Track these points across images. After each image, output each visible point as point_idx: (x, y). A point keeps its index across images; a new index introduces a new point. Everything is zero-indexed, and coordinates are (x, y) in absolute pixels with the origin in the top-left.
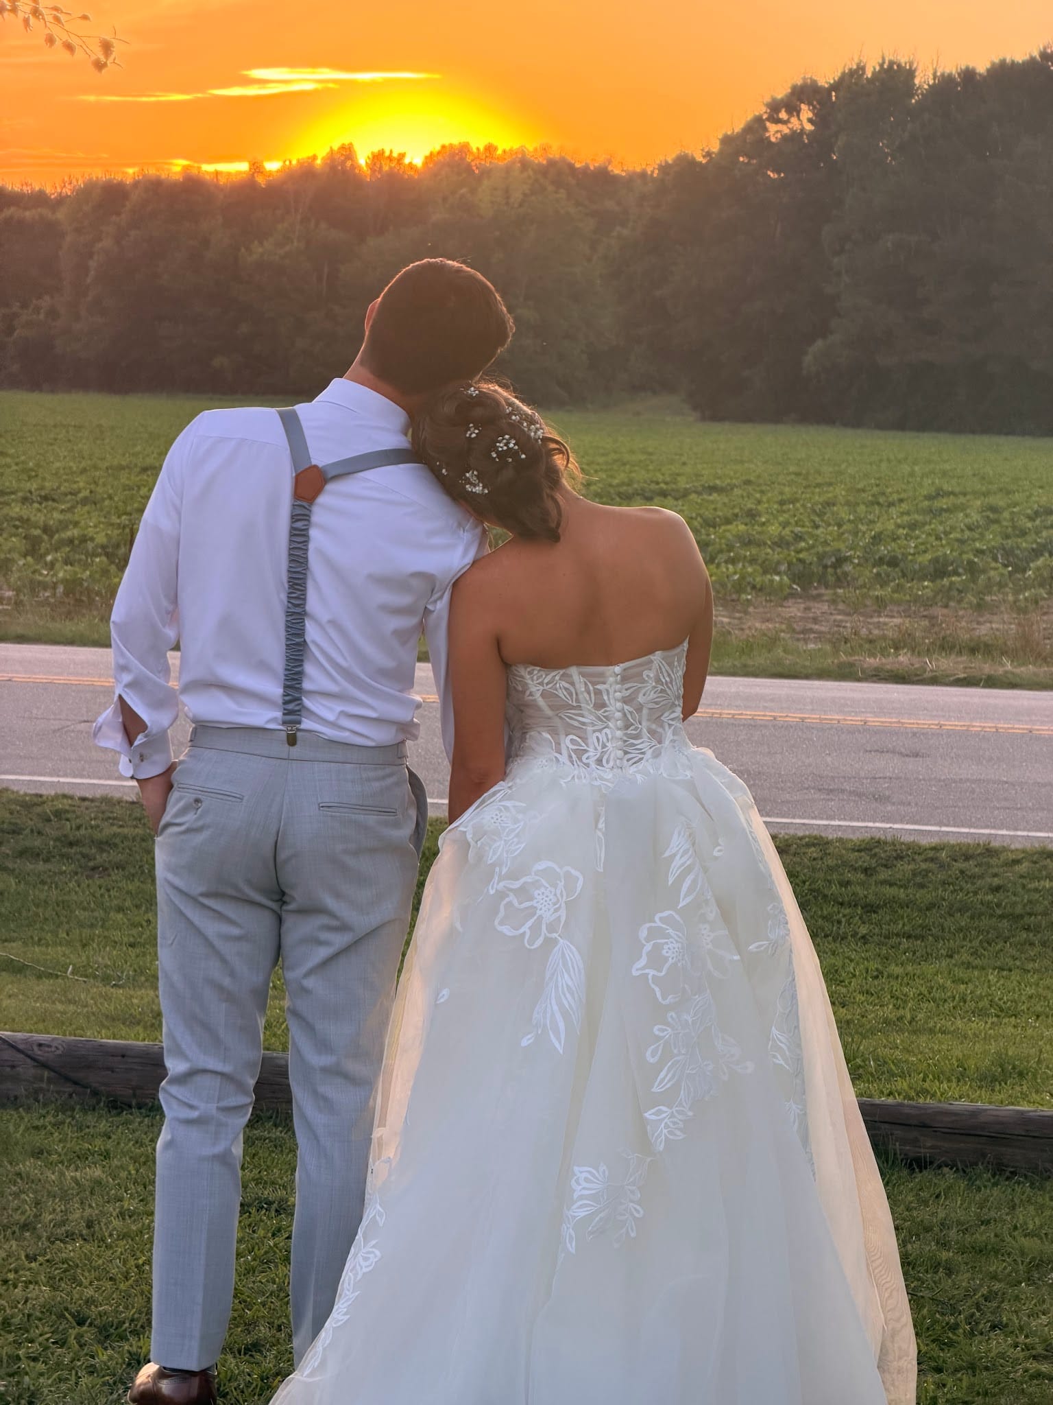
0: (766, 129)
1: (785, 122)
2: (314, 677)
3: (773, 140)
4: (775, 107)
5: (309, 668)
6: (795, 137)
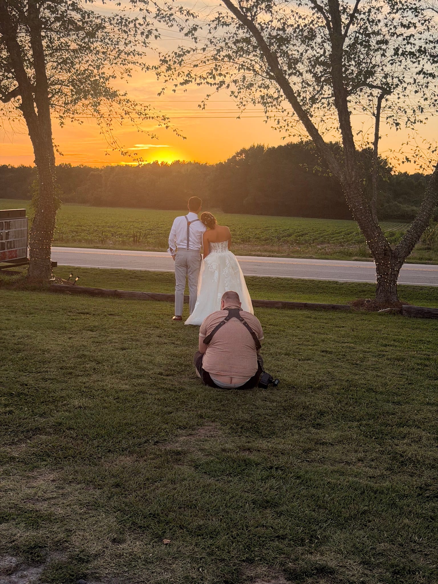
0: (236, 158)
1: (239, 157)
2: (190, 243)
3: (237, 160)
4: (238, 154)
5: (190, 242)
6: (242, 159)
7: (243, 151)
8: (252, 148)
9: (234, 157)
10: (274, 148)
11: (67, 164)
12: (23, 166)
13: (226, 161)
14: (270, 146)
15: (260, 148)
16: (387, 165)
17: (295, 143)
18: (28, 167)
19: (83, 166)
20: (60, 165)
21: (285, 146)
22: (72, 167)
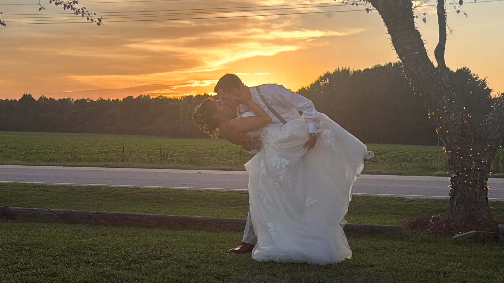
0: (320, 83)
1: (323, 82)
3: (321, 85)
4: (321, 78)
6: (326, 84)
7: (327, 75)
8: (337, 72)
9: (317, 82)
10: (360, 71)
11: (146, 95)
12: (102, 99)
13: (309, 87)
14: (356, 70)
15: (346, 72)
16: (485, 87)
17: (383, 65)
18: (107, 100)
19: (162, 97)
20: (139, 96)
21: (372, 69)
22: (151, 98)
